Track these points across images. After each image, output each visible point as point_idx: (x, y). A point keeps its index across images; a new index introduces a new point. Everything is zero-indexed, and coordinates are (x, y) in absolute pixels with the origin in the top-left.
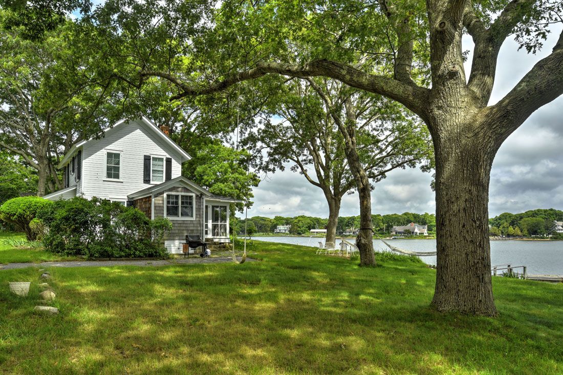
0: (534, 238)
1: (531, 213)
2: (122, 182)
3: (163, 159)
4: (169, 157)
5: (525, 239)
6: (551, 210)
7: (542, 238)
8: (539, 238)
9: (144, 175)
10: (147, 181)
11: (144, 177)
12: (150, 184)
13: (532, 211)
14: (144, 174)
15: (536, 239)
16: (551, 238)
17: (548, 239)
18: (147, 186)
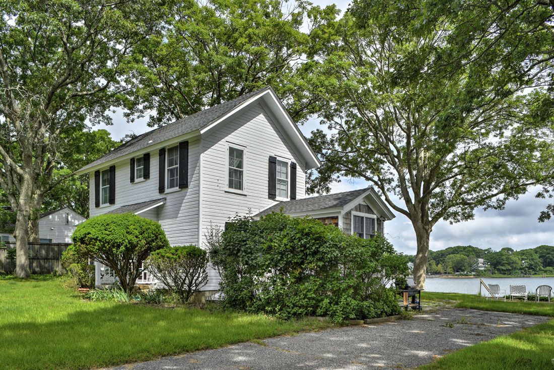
0: (458, 275)
1: (452, 250)
2: (246, 196)
3: (287, 163)
4: (294, 161)
5: (450, 277)
6: (470, 246)
7: (466, 276)
8: (463, 275)
9: (269, 187)
10: (272, 196)
11: (269, 190)
12: (275, 201)
13: (451, 248)
14: (269, 184)
15: (460, 277)
16: (474, 275)
17: (472, 277)
18: (272, 203)
